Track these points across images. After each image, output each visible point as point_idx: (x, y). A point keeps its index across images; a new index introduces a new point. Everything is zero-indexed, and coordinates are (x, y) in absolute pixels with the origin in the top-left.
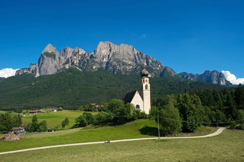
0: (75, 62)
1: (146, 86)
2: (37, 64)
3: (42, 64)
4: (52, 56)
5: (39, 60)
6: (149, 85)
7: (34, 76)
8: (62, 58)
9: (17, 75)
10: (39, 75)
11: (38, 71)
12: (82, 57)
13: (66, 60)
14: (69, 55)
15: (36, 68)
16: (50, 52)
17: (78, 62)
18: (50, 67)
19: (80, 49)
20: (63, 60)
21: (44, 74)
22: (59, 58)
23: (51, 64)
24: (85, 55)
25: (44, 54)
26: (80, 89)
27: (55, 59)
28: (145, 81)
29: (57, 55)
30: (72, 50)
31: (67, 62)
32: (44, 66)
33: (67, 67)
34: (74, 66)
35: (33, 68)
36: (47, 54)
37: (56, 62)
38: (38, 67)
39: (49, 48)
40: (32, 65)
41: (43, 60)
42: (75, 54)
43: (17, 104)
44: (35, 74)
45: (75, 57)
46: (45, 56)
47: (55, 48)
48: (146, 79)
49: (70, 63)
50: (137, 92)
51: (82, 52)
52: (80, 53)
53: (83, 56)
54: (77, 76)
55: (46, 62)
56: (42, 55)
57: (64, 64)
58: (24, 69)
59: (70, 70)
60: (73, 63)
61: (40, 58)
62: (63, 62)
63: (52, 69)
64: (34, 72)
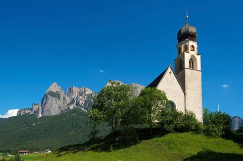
0: (81, 102)
1: (192, 61)
2: (40, 104)
3: (45, 103)
4: (56, 95)
5: (43, 100)
6: (198, 58)
7: (36, 116)
8: (67, 98)
9: (19, 116)
10: (41, 116)
11: (40, 111)
12: (88, 98)
13: (70, 101)
14: (75, 95)
15: (39, 108)
16: (54, 91)
17: (84, 102)
18: (53, 108)
19: (87, 89)
20: (68, 100)
21: (47, 115)
22: (64, 98)
23: (54, 105)
24: (92, 95)
25: (48, 93)
26: (83, 131)
27: (59, 99)
28: (190, 48)
29: (62, 94)
30: (79, 90)
31: (72, 103)
32: (47, 106)
33: (72, 107)
34: (79, 107)
35: (35, 108)
36: (52, 94)
37: (60, 103)
38: (40, 107)
39: (54, 88)
40: (35, 104)
41: (46, 100)
42: (81, 94)
43: (15, 145)
44: (37, 115)
45: (81, 97)
46: (49, 96)
47: (60, 87)
48: (191, 43)
49: (75, 104)
50: (169, 70)
51: (89, 92)
52: (87, 93)
53: (90, 96)
54: (82, 117)
55: (49, 102)
56: (45, 94)
57: (69, 105)
58: (25, 109)
59: (74, 111)
60: (78, 104)
61: (43, 98)
62: (68, 102)
63: (55, 110)
64: (37, 112)
